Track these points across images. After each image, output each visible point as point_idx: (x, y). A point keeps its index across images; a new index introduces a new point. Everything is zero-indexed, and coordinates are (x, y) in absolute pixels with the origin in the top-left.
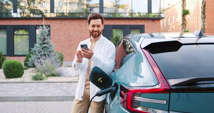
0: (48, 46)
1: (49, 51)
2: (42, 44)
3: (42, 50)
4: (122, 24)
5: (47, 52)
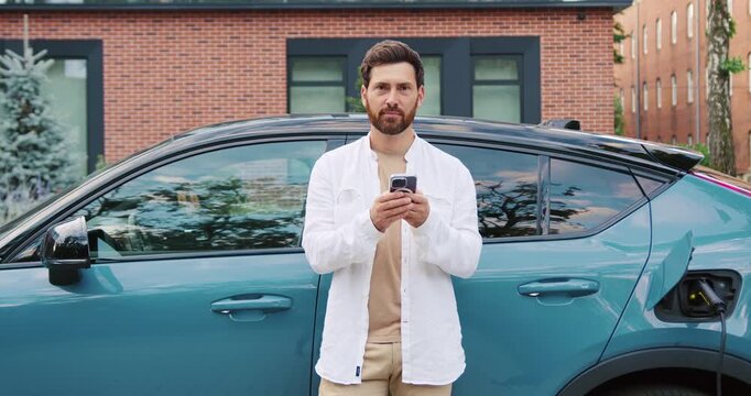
0: (43, 139)
1: (47, 162)
2: (18, 130)
3: (14, 159)
4: (434, 35)
5: (36, 168)
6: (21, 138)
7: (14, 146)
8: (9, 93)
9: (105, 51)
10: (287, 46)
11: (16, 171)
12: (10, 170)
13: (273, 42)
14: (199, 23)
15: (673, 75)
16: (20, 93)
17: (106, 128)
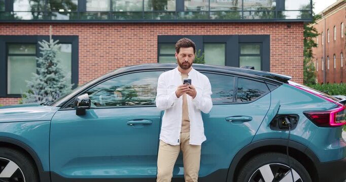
0: (57, 76)
1: (59, 86)
2: (47, 73)
3: (45, 84)
4: (222, 34)
5: (54, 88)
6: (48, 76)
7: (45, 79)
8: (44, 57)
9: (80, 40)
10: (158, 39)
11: (46, 89)
12: (44, 89)
13: (152, 37)
14: (120, 28)
15: (342, 53)
16: (48, 58)
17: (80, 74)
